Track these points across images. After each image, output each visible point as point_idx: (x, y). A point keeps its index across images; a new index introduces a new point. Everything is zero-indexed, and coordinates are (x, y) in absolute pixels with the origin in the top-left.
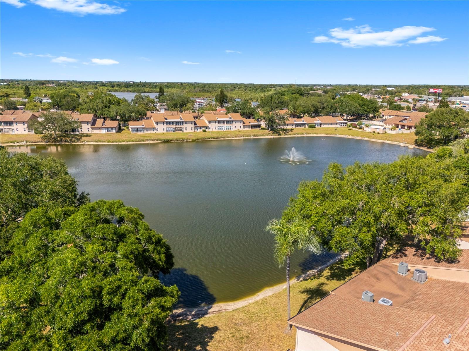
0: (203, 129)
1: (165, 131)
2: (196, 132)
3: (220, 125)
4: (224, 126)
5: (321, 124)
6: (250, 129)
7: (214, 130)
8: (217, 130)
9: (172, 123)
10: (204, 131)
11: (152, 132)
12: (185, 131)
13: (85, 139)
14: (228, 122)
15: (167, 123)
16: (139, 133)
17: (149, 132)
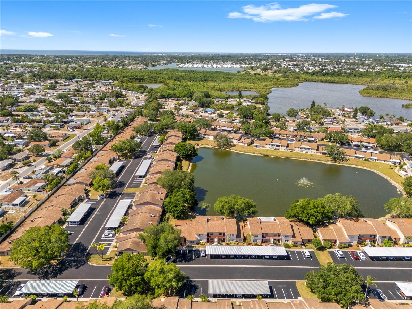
0: (291, 150)
1: (270, 149)
2: (287, 152)
3: (302, 149)
4: (304, 151)
5: (376, 160)
6: (321, 154)
7: (297, 152)
8: (299, 152)
9: (274, 145)
10: (291, 152)
11: (263, 148)
12: (280, 150)
13: (232, 148)
14: (306, 149)
15: (271, 145)
16: (257, 148)
17: (262, 148)
